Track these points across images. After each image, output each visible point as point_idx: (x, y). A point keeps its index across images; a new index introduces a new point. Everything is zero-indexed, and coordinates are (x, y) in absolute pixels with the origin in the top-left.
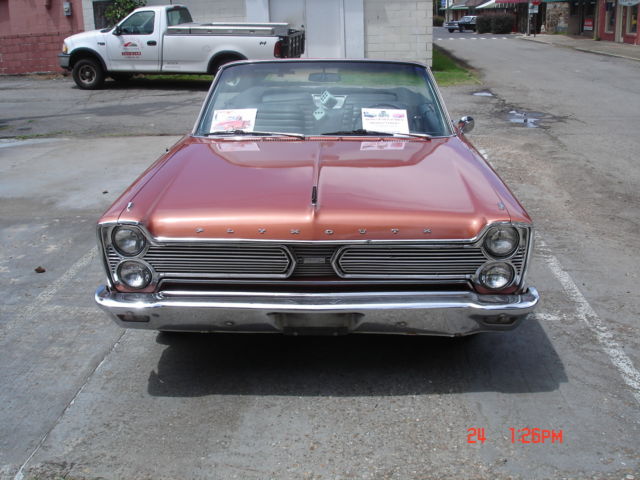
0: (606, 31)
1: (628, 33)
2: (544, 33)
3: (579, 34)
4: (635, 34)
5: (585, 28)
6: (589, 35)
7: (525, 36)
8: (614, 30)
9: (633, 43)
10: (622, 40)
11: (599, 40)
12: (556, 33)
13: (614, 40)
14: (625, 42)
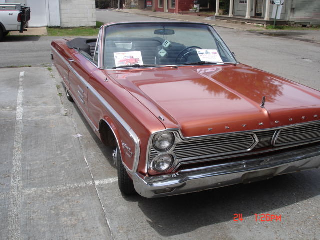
0: (159, 7)
1: (171, 8)
2: (125, 8)
3: (145, 9)
4: (175, 9)
5: (148, 6)
6: (150, 9)
7: (117, 10)
8: (163, 7)
9: (173, 13)
10: (168, 11)
11: (155, 11)
12: (131, 8)
13: (163, 11)
14: (169, 12)
